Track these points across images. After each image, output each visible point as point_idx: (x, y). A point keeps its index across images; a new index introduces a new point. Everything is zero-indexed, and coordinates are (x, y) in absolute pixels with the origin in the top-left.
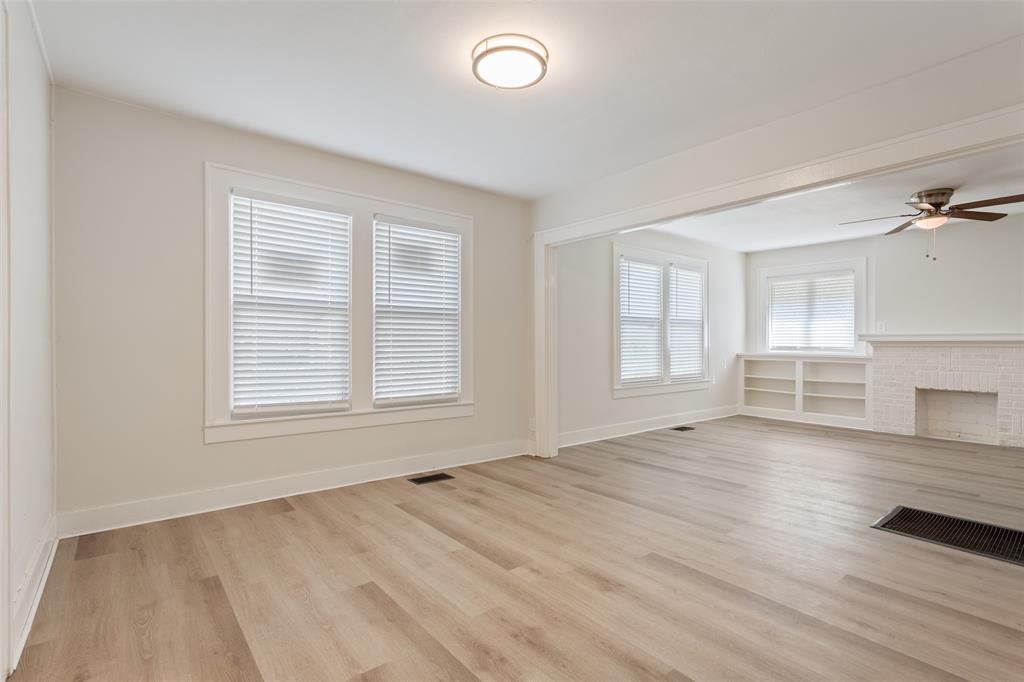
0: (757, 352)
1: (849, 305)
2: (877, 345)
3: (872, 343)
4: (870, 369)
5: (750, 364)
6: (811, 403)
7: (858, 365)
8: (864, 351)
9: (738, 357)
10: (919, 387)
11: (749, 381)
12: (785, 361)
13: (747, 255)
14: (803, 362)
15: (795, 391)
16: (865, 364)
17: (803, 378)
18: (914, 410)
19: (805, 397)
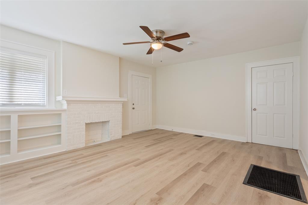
3: (68, 101)
10: (87, 122)
14: (18, 116)
15: (10, 139)
16: (61, 114)
17: (18, 127)
18: (85, 134)
19: (18, 141)
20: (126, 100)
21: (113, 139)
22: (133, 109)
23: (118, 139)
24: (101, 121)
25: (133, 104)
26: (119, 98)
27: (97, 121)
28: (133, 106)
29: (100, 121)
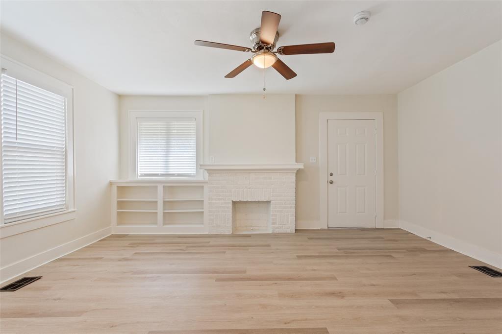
0: (128, 179)
1: (193, 142)
2: (211, 172)
3: (208, 170)
4: (206, 189)
5: (122, 189)
6: (169, 217)
7: (198, 187)
8: (203, 176)
9: (111, 183)
10: (234, 200)
11: (121, 204)
12: (149, 186)
13: (120, 97)
14: (163, 186)
15: (157, 209)
16: (203, 186)
17: (163, 199)
18: (231, 216)
19: (164, 213)
20: (302, 167)
21: (277, 231)
22: (331, 182)
23: (288, 233)
24: (256, 200)
25: (331, 175)
26: (296, 164)
27: (250, 200)
28: (331, 178)
29: (254, 200)
